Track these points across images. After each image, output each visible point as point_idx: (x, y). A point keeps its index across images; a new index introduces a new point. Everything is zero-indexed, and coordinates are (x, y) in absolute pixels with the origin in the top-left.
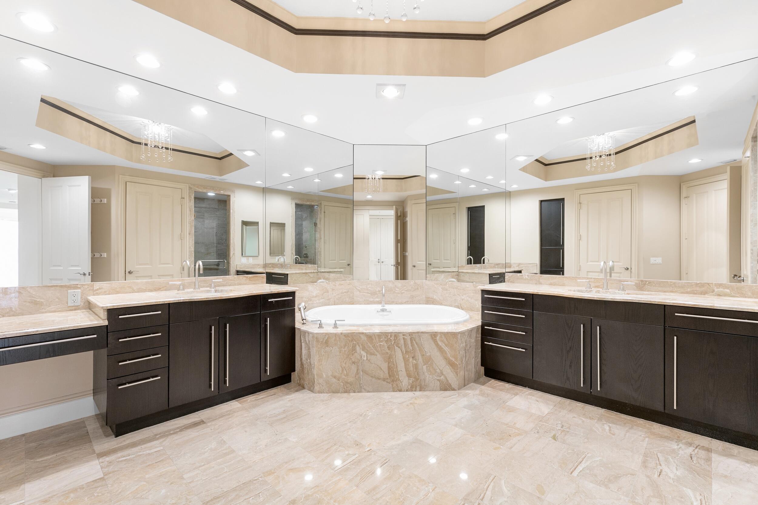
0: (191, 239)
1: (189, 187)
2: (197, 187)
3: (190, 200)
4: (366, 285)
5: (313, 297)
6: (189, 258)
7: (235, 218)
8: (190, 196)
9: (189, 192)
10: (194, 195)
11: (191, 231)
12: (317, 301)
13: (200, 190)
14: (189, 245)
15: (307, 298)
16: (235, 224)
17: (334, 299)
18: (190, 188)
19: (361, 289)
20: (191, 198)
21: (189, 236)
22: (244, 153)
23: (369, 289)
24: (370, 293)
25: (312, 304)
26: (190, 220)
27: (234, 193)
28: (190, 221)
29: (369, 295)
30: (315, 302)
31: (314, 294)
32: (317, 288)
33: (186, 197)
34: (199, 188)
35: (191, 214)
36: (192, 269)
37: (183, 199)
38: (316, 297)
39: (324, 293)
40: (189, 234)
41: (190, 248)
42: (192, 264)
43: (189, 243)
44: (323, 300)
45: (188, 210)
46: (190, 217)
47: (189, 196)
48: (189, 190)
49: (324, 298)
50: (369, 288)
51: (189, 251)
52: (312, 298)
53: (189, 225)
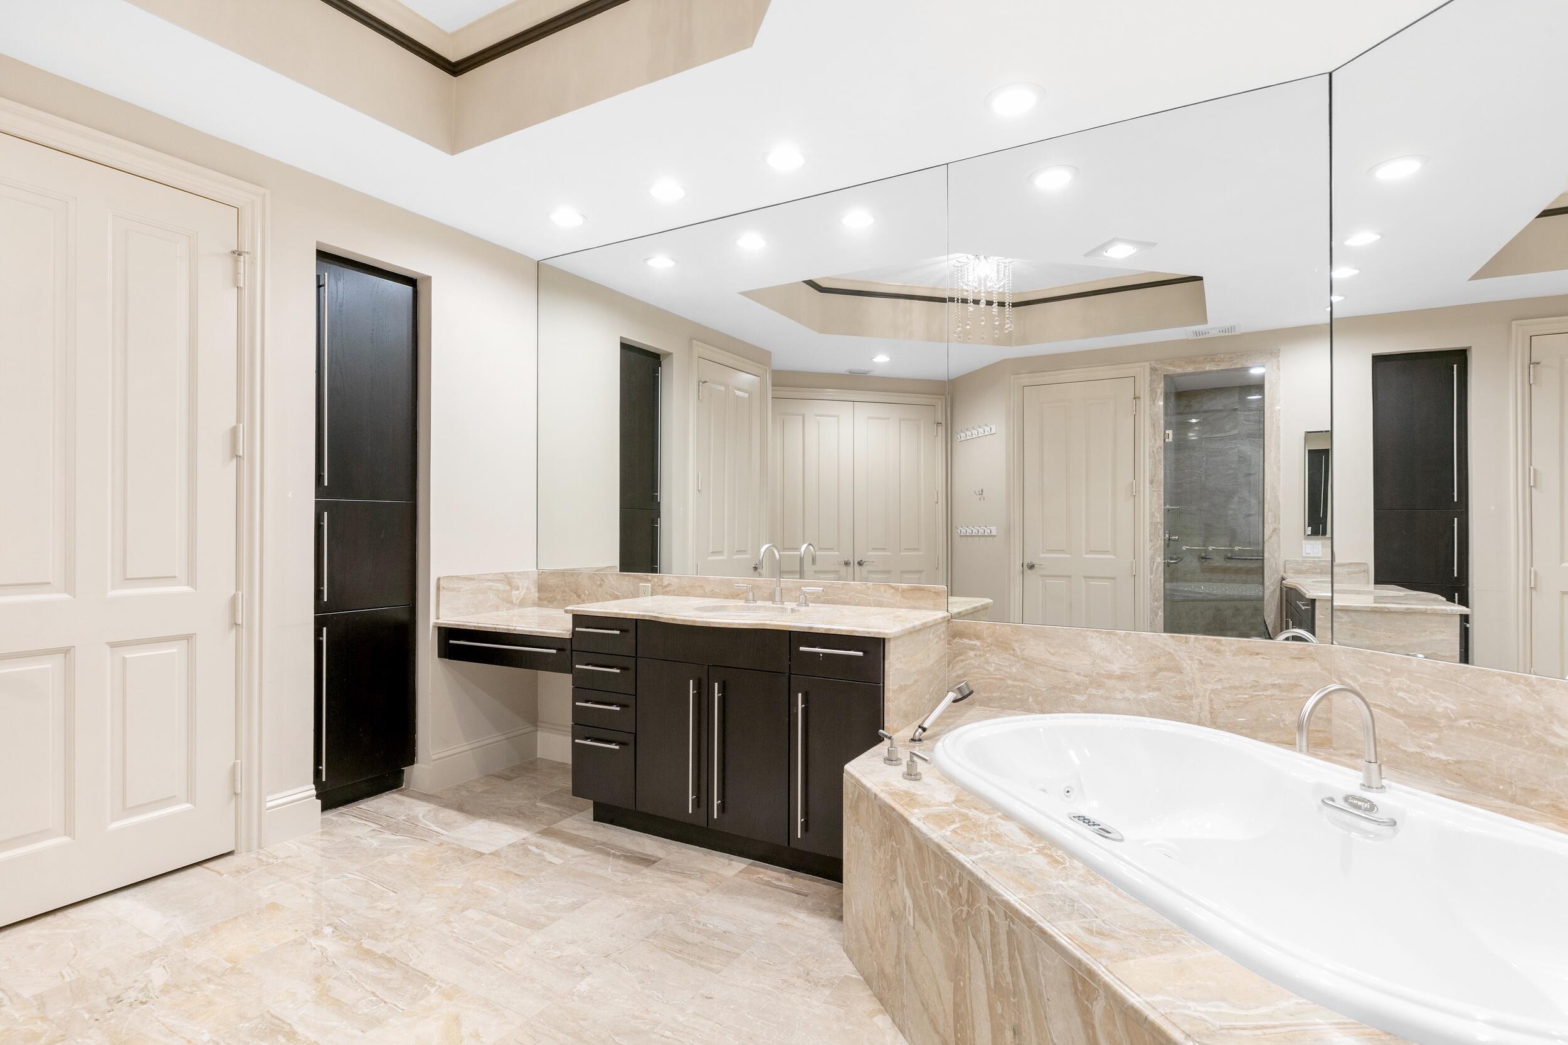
0: (1155, 494)
1: (1151, 368)
2: (1170, 364)
3: (1153, 400)
4: (1387, 674)
5: (1110, 676)
6: (1151, 540)
7: (1279, 427)
8: (1153, 391)
9: (1151, 380)
10: (1162, 385)
11: (1154, 476)
12: (1129, 694)
13: (1179, 371)
14: (1150, 509)
15: (1085, 676)
16: (1279, 446)
17: (1211, 701)
18: (1153, 370)
19: (1361, 686)
20: (1156, 393)
21: (1150, 488)
22: (1105, 253)
23: (1400, 694)
24: (1400, 716)
25: (1107, 698)
26: (1153, 447)
27: (1279, 356)
28: (1153, 452)
29: (1401, 722)
30: (1119, 696)
31: (1116, 668)
32: (1129, 647)
33: (1144, 397)
34: (1174, 366)
35: (1155, 434)
36: (1158, 567)
37: (1137, 400)
38: (1122, 677)
39: (1160, 670)
40: (1151, 482)
41: (1152, 515)
42: (1159, 556)
43: (1150, 503)
44: (1155, 694)
45: (1148, 423)
46: (1153, 441)
47: (1151, 390)
48: (1151, 375)
49: (1159, 689)
50: (1399, 689)
51: (1151, 523)
52: (1106, 680)
53: (1151, 460)
